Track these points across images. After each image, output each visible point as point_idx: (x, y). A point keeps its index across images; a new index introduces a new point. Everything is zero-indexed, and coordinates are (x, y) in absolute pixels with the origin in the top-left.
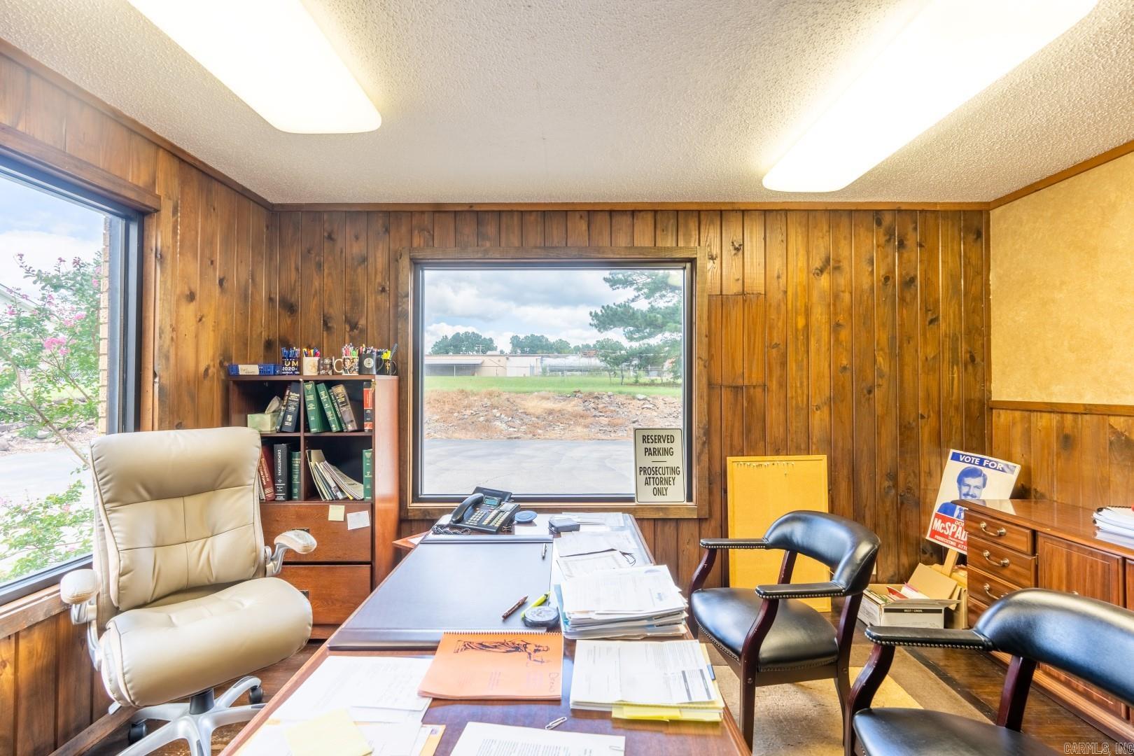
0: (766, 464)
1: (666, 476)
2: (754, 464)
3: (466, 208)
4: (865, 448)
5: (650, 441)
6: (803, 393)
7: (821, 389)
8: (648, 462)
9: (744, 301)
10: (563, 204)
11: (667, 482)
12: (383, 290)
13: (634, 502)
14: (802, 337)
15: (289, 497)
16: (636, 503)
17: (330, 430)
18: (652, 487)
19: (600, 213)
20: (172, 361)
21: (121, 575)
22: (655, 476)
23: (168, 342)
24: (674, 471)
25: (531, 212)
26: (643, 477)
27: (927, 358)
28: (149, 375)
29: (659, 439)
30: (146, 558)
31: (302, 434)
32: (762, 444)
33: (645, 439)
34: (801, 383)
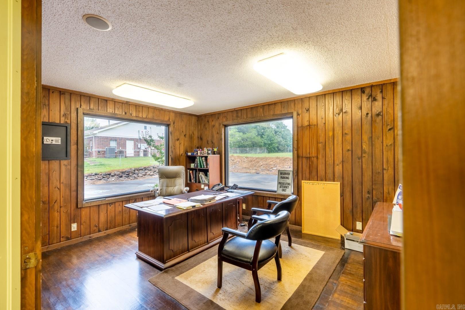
0: (315, 184)
1: (286, 185)
2: (311, 183)
3: (234, 110)
4: (357, 181)
5: (283, 174)
6: (332, 159)
7: (339, 158)
8: (282, 181)
9: (310, 128)
10: (256, 105)
11: (286, 187)
12: (218, 133)
13: (276, 192)
14: (331, 139)
15: (196, 182)
16: (277, 193)
17: (202, 168)
18: (282, 188)
19: (265, 106)
20: (174, 153)
21: (160, 190)
22: (283, 185)
23: (173, 149)
24: (289, 184)
25: (248, 108)
26: (279, 185)
27: (387, 145)
28: (170, 156)
29: (285, 174)
30: (164, 188)
31: (197, 168)
32: (316, 177)
33: (281, 174)
34: (331, 156)
